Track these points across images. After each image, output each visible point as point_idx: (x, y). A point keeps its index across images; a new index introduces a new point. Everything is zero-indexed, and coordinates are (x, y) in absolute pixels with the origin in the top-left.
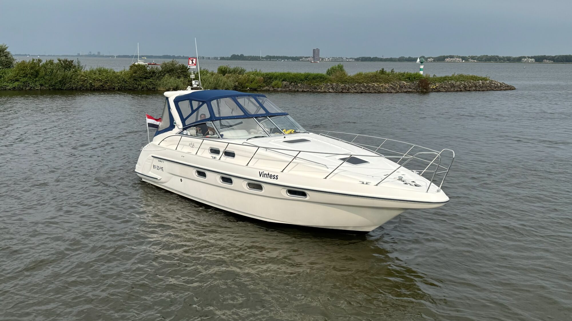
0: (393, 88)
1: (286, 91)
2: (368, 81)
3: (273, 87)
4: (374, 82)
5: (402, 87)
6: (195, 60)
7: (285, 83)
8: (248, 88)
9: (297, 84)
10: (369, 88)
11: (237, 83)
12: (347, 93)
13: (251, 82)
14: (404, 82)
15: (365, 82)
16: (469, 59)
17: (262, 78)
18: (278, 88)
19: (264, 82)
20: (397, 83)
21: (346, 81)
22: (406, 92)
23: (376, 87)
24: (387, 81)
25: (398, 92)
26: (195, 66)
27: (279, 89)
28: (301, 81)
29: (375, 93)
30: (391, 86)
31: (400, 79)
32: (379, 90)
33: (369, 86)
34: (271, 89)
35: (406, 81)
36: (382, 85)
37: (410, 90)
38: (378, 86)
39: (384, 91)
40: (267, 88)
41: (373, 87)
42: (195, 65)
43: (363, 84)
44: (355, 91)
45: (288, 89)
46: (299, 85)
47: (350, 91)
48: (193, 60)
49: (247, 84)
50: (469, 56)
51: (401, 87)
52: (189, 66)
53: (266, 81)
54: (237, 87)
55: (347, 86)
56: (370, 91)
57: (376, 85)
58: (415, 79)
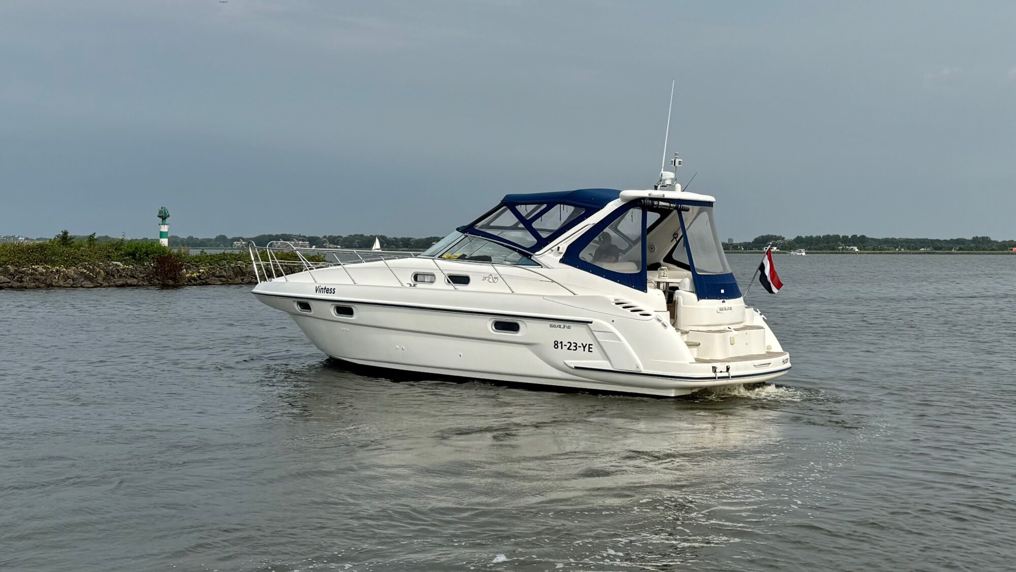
0: (87, 277)
2: (21, 261)
4: (37, 264)
5: (113, 276)
10: (22, 277)
14: (119, 263)
15: (12, 264)
16: (325, 242)
20: (98, 266)
22: (122, 286)
23: (42, 274)
24: (72, 261)
25: (101, 286)
29: (38, 287)
30: (82, 273)
31: (109, 256)
32: (48, 281)
33: (23, 272)
35: (124, 260)
36: (57, 271)
37: (134, 281)
38: (46, 272)
39: (61, 283)
41: (32, 274)
43: (6, 268)
50: (325, 237)
51: (109, 274)
56: (25, 284)
57: (41, 269)
58: (147, 255)
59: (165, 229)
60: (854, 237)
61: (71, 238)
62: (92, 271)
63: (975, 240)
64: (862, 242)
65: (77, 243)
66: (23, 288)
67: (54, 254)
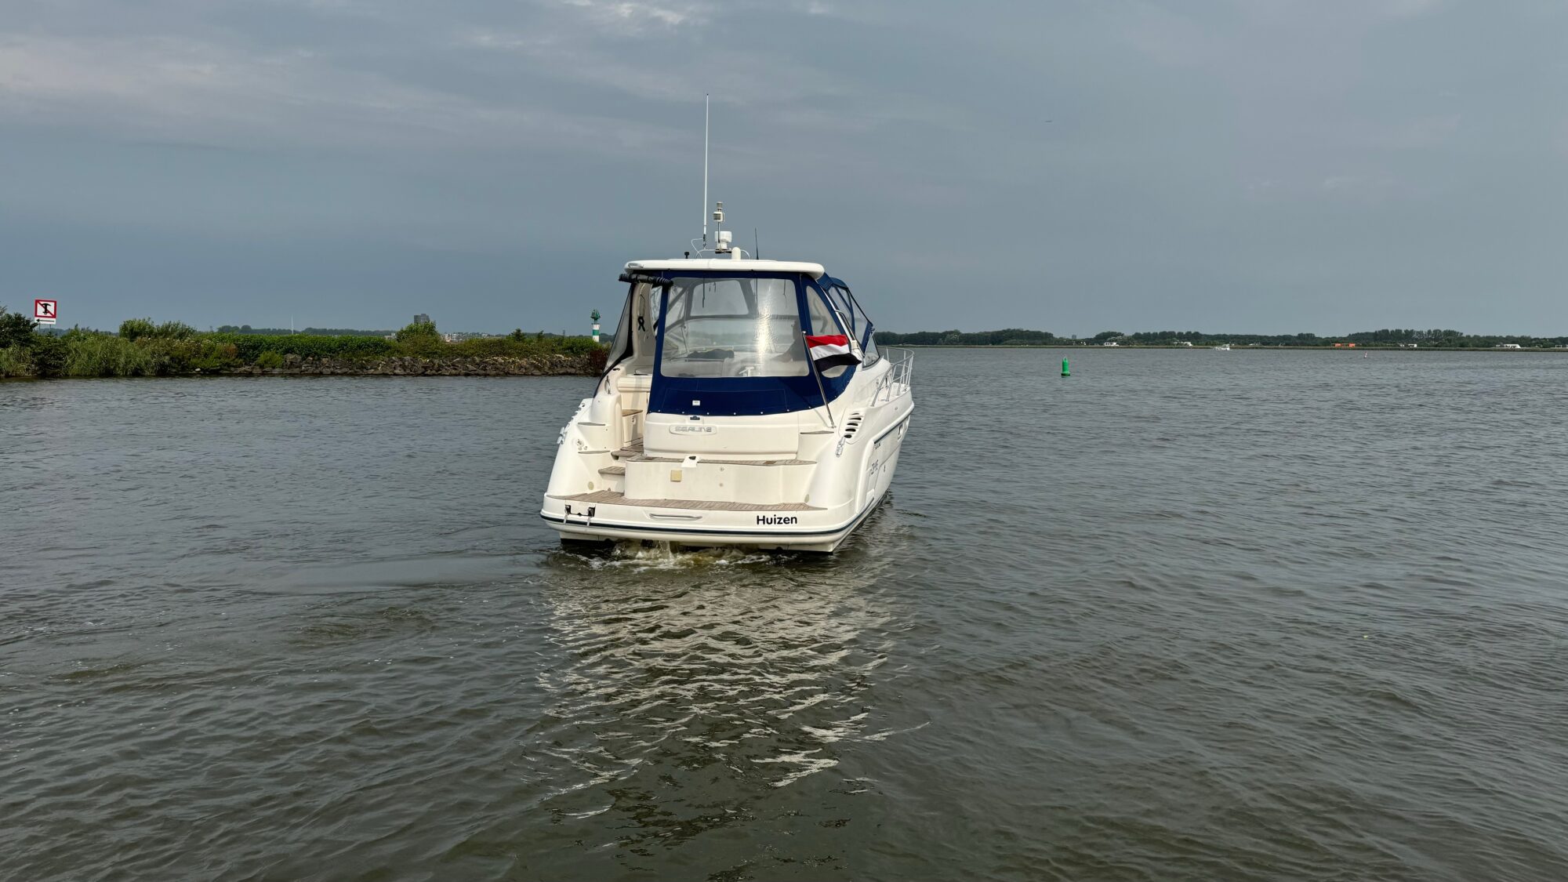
0: (536, 367)
1: (292, 372)
2: (484, 353)
3: (262, 367)
4: (497, 356)
5: (557, 366)
6: (52, 304)
7: (290, 357)
8: (198, 370)
9: (319, 359)
10: (486, 367)
11: (167, 357)
12: (434, 375)
13: (206, 355)
14: (560, 356)
15: (478, 355)
17: (233, 346)
18: (274, 368)
19: (239, 356)
20: (545, 358)
21: (436, 353)
22: (563, 374)
23: (501, 364)
24: (525, 353)
25: (547, 374)
26: (54, 319)
27: (277, 371)
28: (330, 352)
29: (498, 375)
30: (532, 363)
31: (553, 350)
32: (506, 370)
33: (486, 362)
34: (258, 370)
35: (565, 353)
36: (513, 362)
37: (573, 371)
38: (505, 363)
39: (516, 371)
40: (247, 368)
41: (493, 364)
42: (54, 316)
43: (473, 359)
44: (454, 372)
45: (296, 371)
46: (324, 360)
47: (443, 371)
48: (46, 305)
49: (194, 361)
51: (553, 365)
52: (37, 318)
53: (245, 354)
54: (167, 366)
55: (436, 361)
56: (488, 372)
57: (500, 360)
58: (583, 349)
59: (596, 327)
60: (1189, 333)
61: (524, 335)
62: (540, 362)
63: (1301, 336)
64: (1195, 338)
65: (527, 339)
66: (486, 375)
67: (510, 348)
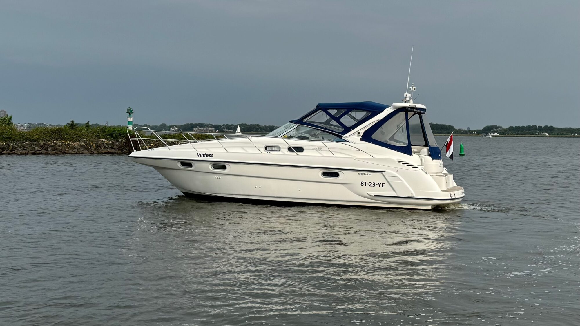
0: (85, 148)
2: (47, 138)
4: (56, 140)
5: (101, 147)
10: (48, 148)
12: (9, 154)
14: (104, 140)
15: (42, 140)
20: (92, 142)
21: (11, 138)
22: (106, 153)
23: (59, 146)
24: (77, 138)
25: (93, 153)
29: (57, 154)
30: (83, 145)
31: (98, 136)
32: (63, 150)
33: (48, 145)
35: (107, 138)
36: (68, 144)
37: (113, 151)
38: (62, 145)
39: (71, 151)
41: (53, 146)
43: (38, 142)
44: (24, 151)
47: (16, 151)
51: (98, 146)
55: (11, 144)
56: (49, 152)
57: (59, 143)
58: (120, 135)
59: (130, 120)
60: (546, 127)
61: (77, 125)
62: (88, 144)
64: (552, 131)
65: (79, 128)
66: (48, 154)
67: (66, 134)
